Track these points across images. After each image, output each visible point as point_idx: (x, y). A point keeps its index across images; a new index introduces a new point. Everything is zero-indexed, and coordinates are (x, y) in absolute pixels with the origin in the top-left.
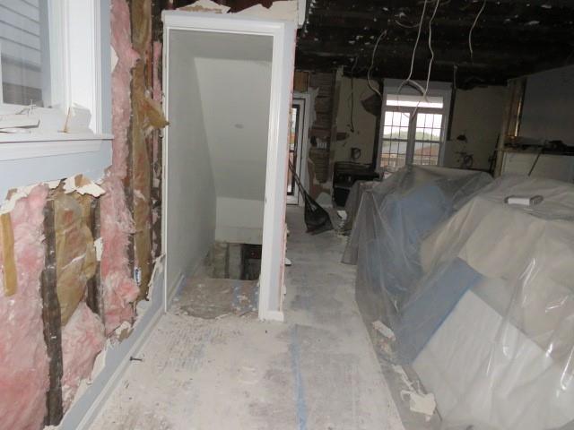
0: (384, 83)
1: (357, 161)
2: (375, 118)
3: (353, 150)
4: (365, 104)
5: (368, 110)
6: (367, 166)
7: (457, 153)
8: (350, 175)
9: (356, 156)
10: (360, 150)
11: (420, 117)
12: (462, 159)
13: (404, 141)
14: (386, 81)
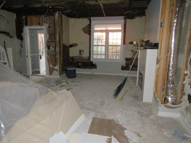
0: (91, 19)
1: (82, 56)
2: (88, 36)
3: (80, 51)
4: (84, 30)
5: (85, 33)
6: (87, 58)
7: (129, 50)
8: (80, 62)
9: (82, 53)
10: (83, 51)
11: (111, 34)
12: (132, 53)
13: (103, 46)
14: (92, 18)
